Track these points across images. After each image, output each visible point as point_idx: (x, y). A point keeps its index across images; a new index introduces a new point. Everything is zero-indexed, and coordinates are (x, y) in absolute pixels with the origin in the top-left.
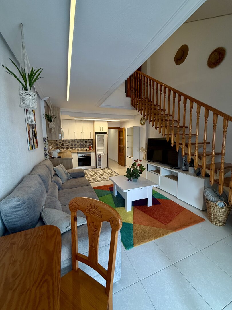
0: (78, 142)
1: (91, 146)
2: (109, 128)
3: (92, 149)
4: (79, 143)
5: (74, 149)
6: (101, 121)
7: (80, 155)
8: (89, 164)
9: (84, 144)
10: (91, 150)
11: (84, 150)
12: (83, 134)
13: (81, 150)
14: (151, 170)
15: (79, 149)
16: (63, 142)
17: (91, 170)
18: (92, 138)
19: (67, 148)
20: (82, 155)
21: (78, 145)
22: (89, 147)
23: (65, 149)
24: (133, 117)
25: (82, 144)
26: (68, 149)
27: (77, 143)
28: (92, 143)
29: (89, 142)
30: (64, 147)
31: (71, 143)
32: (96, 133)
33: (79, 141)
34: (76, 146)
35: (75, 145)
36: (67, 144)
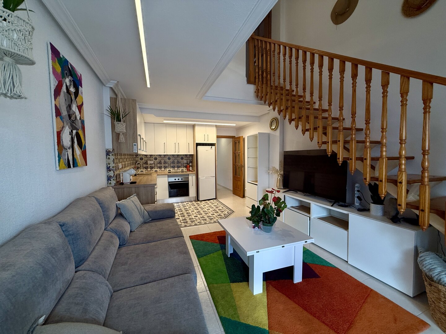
0: (169, 159)
1: (190, 165)
2: (218, 137)
3: (191, 169)
4: (171, 160)
5: (163, 169)
6: (206, 125)
7: (172, 179)
8: (186, 194)
9: (178, 162)
10: (190, 171)
11: (178, 171)
12: (177, 145)
13: (174, 171)
14: (292, 207)
15: (170, 169)
16: (146, 159)
17: (189, 203)
18: (192, 152)
19: (152, 168)
20: (175, 179)
21: (169, 163)
22: (186, 167)
23: (149, 170)
24: (258, 118)
25: (176, 161)
26: (154, 170)
27: (167, 160)
28: (192, 160)
29: (186, 158)
30: (147, 165)
31: (158, 161)
32: (198, 144)
33: (171, 157)
34: (167, 165)
35: (165, 163)
36: (152, 162)
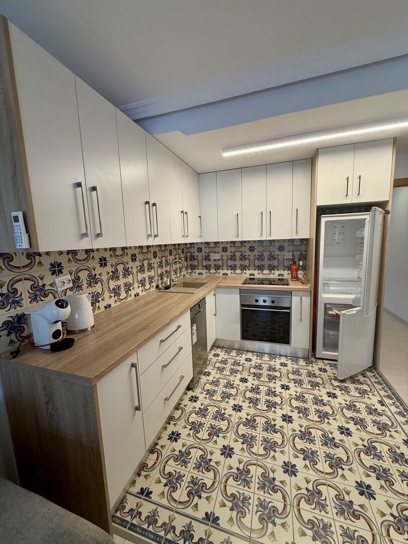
1: (299, 266)
2: (399, 183)
4: (256, 253)
5: (238, 271)
6: (355, 148)
8: (283, 337)
9: (272, 257)
10: (297, 280)
11: (271, 276)
20: (257, 301)
23: (212, 271)
27: (248, 253)
32: (323, 210)
33: (255, 246)
34: (246, 262)
36: (217, 257)
